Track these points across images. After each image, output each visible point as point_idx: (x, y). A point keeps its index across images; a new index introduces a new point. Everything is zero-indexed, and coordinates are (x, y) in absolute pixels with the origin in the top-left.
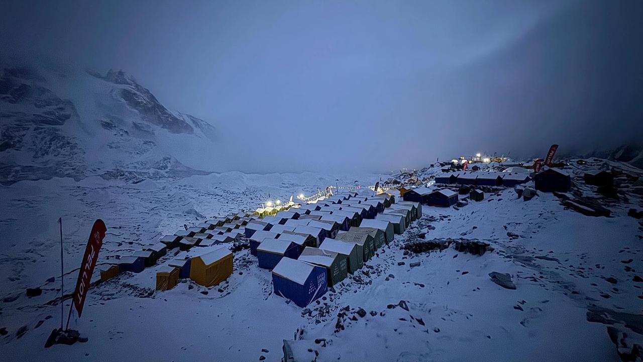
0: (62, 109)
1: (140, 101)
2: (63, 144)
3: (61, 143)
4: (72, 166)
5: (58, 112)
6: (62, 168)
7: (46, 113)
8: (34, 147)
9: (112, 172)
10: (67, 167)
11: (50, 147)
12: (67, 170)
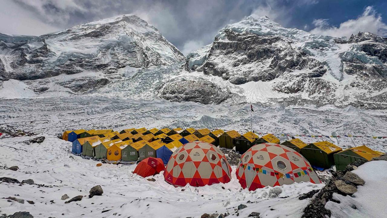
0: (321, 67)
1: (379, 48)
2: (322, 87)
3: (321, 86)
4: (327, 99)
5: (319, 70)
6: (322, 101)
7: (314, 71)
8: (309, 90)
9: (354, 103)
10: (325, 100)
11: (316, 89)
12: (325, 101)
